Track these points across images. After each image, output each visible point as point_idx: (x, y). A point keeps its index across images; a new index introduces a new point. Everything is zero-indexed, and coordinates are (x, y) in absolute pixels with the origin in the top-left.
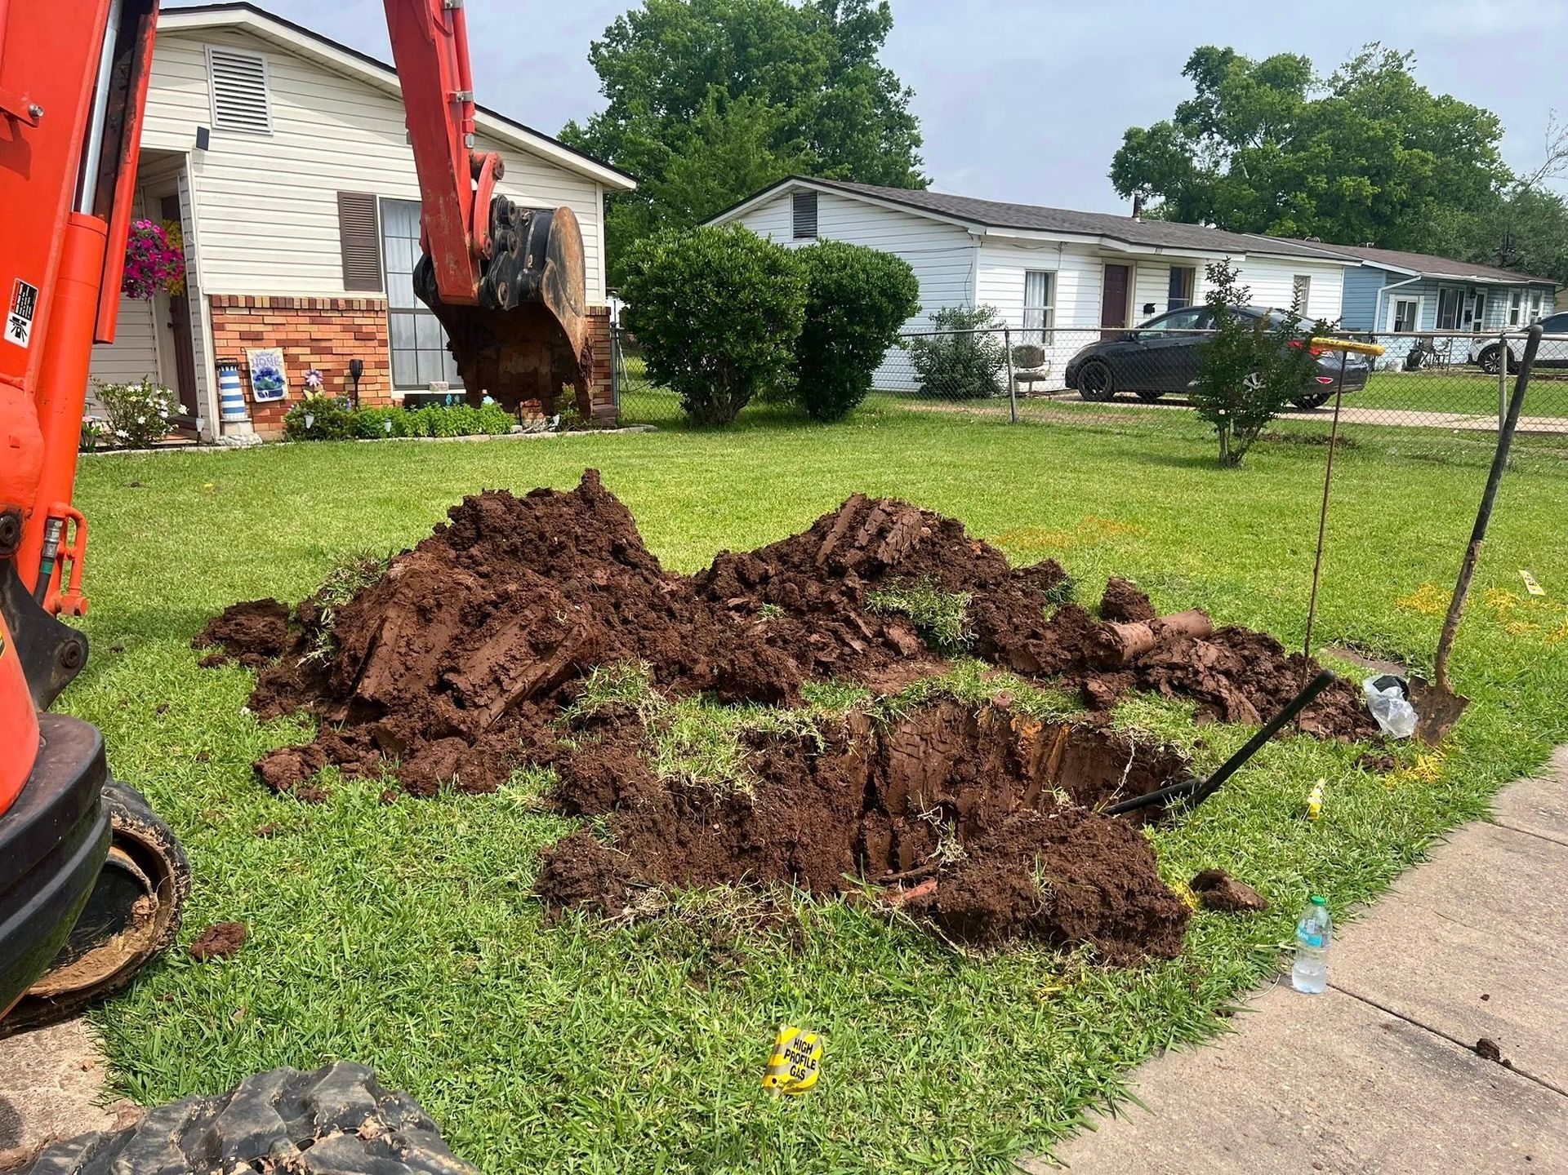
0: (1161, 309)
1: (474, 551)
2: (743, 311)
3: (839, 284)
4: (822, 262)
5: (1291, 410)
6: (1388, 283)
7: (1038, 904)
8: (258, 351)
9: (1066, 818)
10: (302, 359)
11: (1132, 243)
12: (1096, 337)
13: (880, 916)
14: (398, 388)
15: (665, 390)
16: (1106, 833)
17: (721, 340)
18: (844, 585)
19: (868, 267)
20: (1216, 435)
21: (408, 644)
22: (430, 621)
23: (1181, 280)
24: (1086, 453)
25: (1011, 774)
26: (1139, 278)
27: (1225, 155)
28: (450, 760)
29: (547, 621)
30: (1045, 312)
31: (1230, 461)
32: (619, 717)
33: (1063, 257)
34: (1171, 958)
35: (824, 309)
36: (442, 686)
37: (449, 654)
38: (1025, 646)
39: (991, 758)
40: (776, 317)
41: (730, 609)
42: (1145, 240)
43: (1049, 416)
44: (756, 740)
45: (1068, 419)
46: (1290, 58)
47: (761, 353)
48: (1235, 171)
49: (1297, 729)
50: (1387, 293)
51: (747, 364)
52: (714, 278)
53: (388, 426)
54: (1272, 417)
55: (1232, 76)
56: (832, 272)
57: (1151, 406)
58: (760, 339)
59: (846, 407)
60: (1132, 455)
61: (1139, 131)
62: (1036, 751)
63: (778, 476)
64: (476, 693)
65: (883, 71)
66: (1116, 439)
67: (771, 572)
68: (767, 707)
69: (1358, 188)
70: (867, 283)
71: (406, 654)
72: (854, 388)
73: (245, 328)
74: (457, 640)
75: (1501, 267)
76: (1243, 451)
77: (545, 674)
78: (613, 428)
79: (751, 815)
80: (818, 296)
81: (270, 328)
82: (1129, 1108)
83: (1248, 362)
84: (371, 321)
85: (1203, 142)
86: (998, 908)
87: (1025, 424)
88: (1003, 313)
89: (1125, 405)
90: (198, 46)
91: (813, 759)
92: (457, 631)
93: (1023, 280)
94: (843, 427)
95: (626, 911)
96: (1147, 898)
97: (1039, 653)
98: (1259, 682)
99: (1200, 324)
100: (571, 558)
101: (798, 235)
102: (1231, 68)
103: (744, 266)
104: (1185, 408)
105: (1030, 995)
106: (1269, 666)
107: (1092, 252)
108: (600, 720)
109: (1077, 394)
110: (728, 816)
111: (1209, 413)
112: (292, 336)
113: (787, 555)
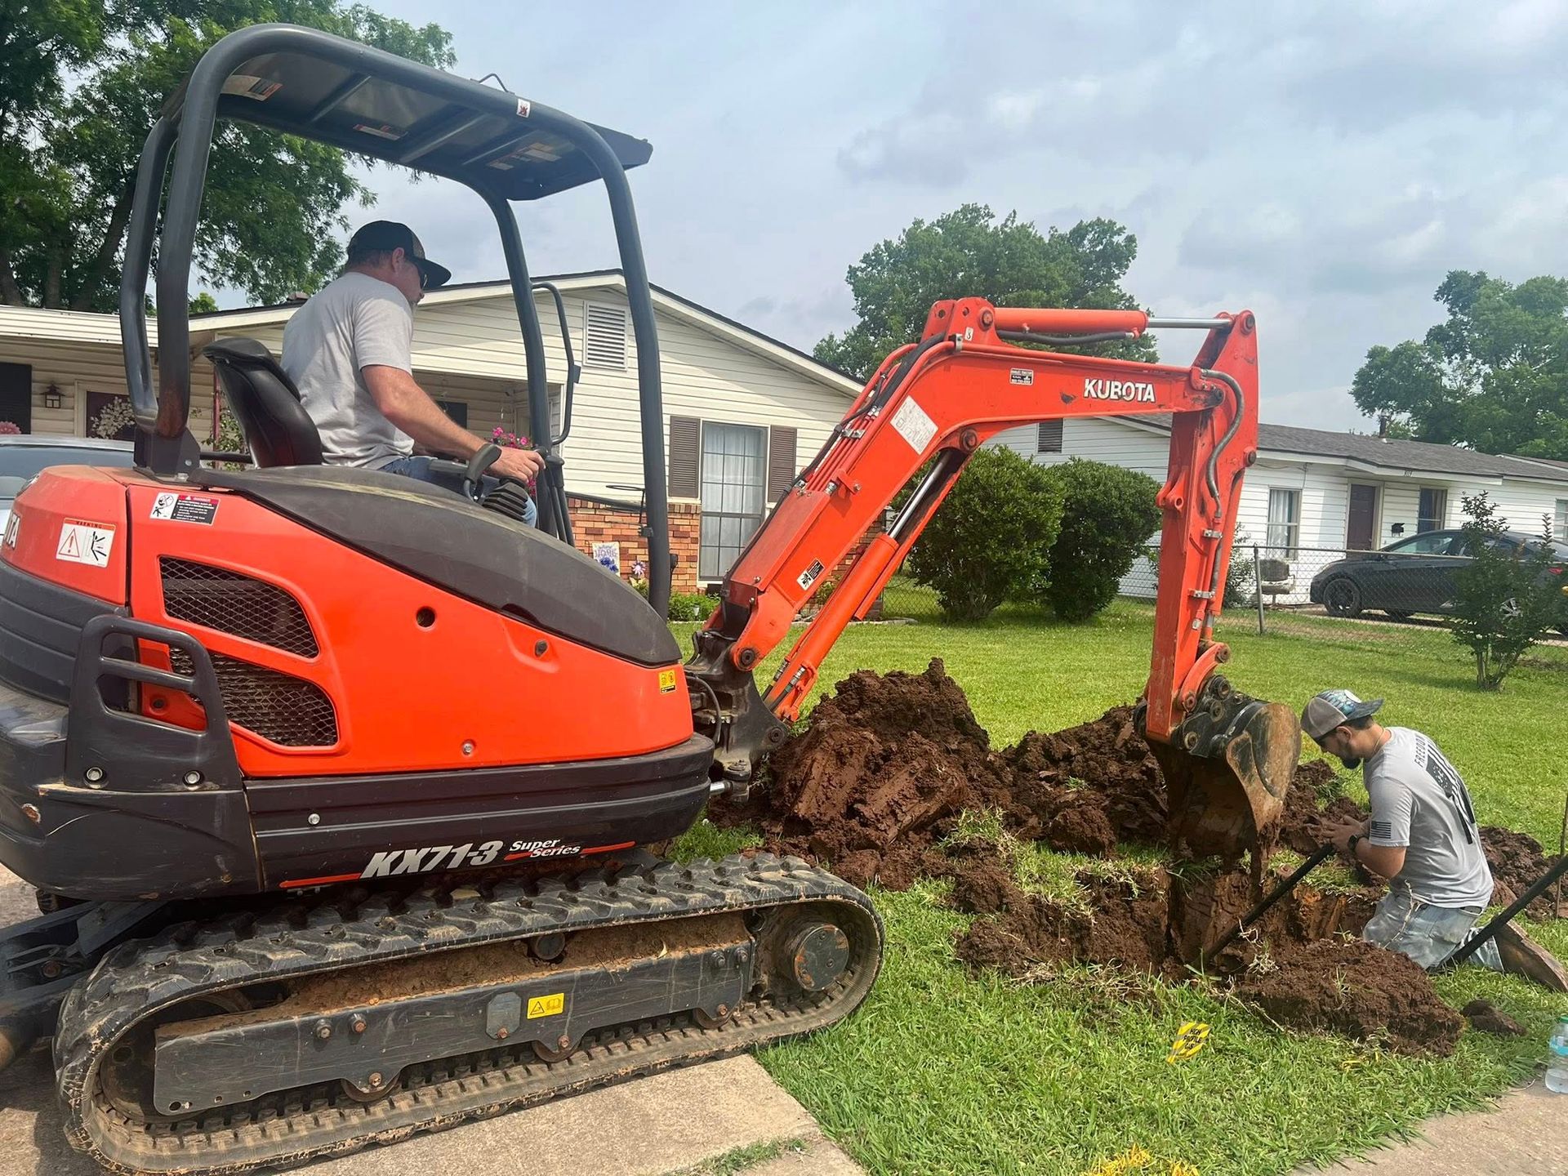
0: (1411, 531)
1: (858, 715)
2: (1005, 522)
3: (1093, 501)
4: (1076, 479)
5: (1554, 637)
7: (1340, 1002)
8: (601, 544)
9: (1358, 947)
10: (631, 551)
11: (1378, 466)
12: (1342, 556)
13: (1216, 999)
14: (702, 578)
15: (926, 588)
16: (1391, 960)
17: (984, 548)
18: (1144, 765)
19: (1121, 485)
20: (1473, 658)
21: (829, 780)
22: (844, 764)
23: (1432, 502)
24: (1338, 668)
25: (1292, 935)
26: (1386, 499)
27: (1478, 374)
28: (872, 864)
29: (929, 770)
30: (1289, 528)
31: (1489, 684)
32: (983, 849)
33: (1308, 477)
34: (1446, 1056)
35: (1076, 520)
36: (851, 813)
37: (855, 790)
38: (1304, 829)
39: (1275, 921)
40: (1035, 529)
41: (1041, 779)
42: (1393, 462)
43: (1295, 629)
44: (1086, 880)
45: (1316, 633)
46: (1550, 281)
47: (1019, 559)
48: (1489, 392)
49: (1555, 916)
51: (1005, 569)
52: (981, 493)
53: (697, 611)
54: (1532, 644)
55: (1483, 299)
56: (1085, 489)
57: (1403, 626)
58: (1017, 547)
59: (1093, 611)
60: (1386, 673)
61: (1384, 350)
62: (1315, 917)
63: (1043, 671)
64: (878, 820)
65: (1124, 295)
66: (1368, 656)
67: (1074, 752)
68: (1090, 857)
70: (1120, 499)
71: (827, 787)
72: (1101, 593)
73: (590, 525)
74: (862, 780)
76: (1502, 675)
77: (926, 812)
78: (878, 620)
79: (1089, 935)
80: (1071, 509)
81: (609, 525)
82: (1417, 1141)
83: (1504, 591)
84: (686, 522)
85: (1455, 361)
86: (1310, 998)
87: (1273, 636)
88: (1248, 527)
89: (1376, 623)
90: (578, 302)
91: (1128, 902)
92: (862, 773)
93: (1267, 497)
94: (1091, 629)
95: (1028, 975)
96: (1427, 1007)
97: (1317, 836)
98: (1519, 875)
99: (1452, 549)
100: (930, 726)
101: (1043, 449)
102: (1482, 290)
103: (1009, 483)
104: (1439, 629)
105: (1336, 1064)
106: (1529, 862)
107: (1337, 473)
108: (969, 850)
109: (1323, 608)
110: (1071, 933)
111: (1464, 638)
112: (625, 532)
113: (1085, 738)
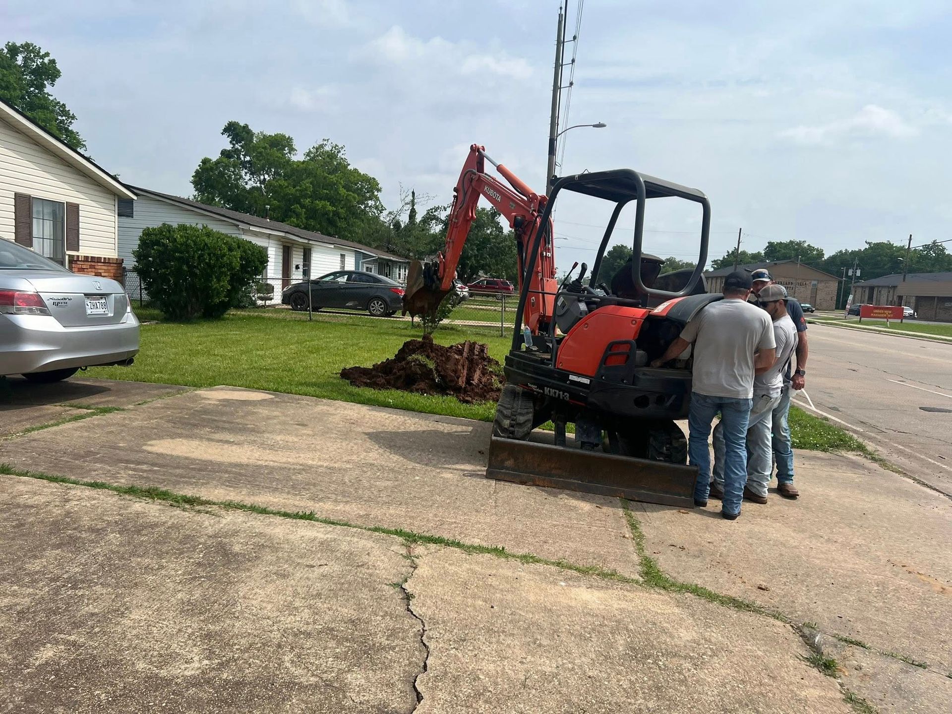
6: (364, 259)
23: (306, 254)
26: (294, 253)
33: (271, 241)
50: (363, 263)
69: (324, 207)
75: (387, 252)
107: (278, 239)
